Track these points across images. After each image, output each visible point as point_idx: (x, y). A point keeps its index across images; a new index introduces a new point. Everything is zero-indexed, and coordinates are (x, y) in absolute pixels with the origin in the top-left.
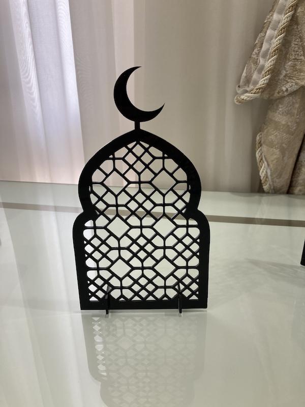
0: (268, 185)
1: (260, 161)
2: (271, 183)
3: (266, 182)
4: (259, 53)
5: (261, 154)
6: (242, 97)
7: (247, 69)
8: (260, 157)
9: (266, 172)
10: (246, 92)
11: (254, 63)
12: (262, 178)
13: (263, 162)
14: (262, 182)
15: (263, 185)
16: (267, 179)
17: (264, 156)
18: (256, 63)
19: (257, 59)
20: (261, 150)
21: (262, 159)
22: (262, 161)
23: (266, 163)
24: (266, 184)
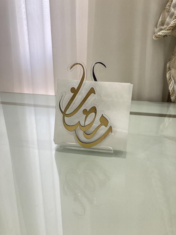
0: (174, 96)
1: (169, 80)
3: (173, 94)
4: (170, 5)
5: (170, 75)
6: (159, 34)
7: (162, 16)
8: (169, 77)
9: (174, 87)
10: (162, 30)
11: (167, 12)
12: (170, 91)
14: (170, 94)
15: (171, 96)
16: (174, 92)
18: (169, 11)
20: (170, 72)
23: (173, 80)
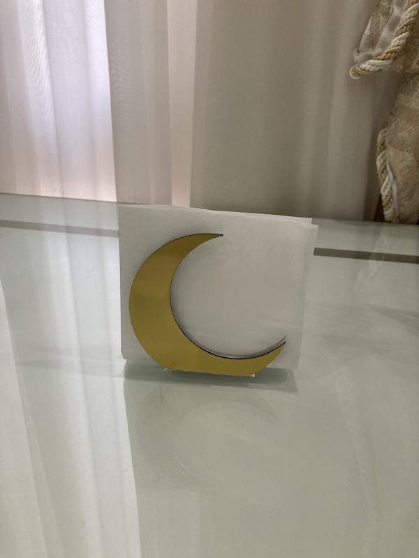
1: (383, 172)
2: (397, 207)
3: (389, 204)
5: (384, 162)
6: (363, 66)
7: (372, 24)
8: (382, 164)
9: (391, 188)
10: (370, 57)
11: (384, 15)
13: (387, 173)
15: (384, 209)
16: (391, 200)
17: (390, 163)
18: (387, 14)
19: (390, 8)
20: (384, 154)
21: (385, 169)
22: (385, 172)
23: (391, 174)
24: (390, 207)
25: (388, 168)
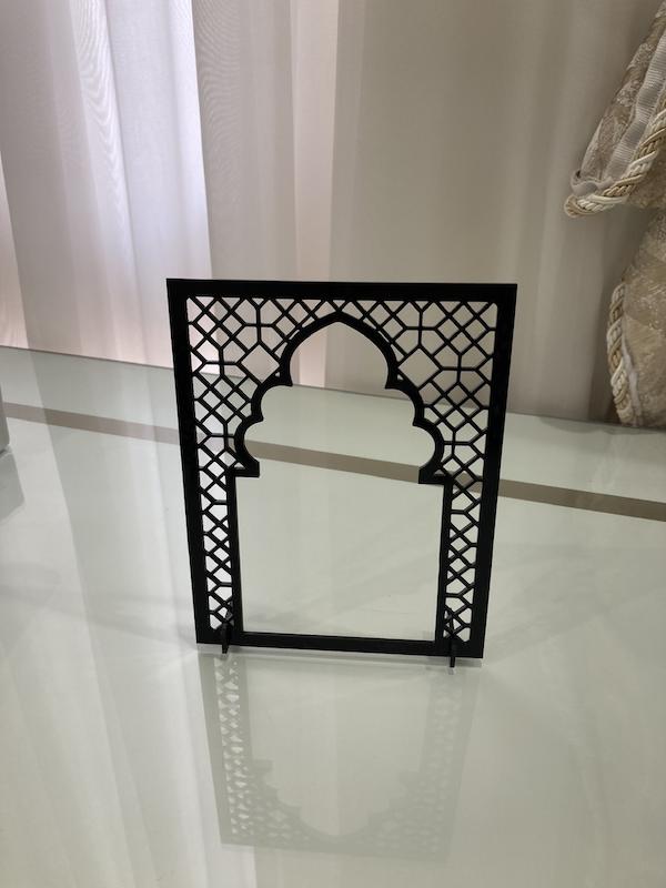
1: (615, 353)
2: (637, 404)
3: (624, 402)
4: (635, 92)
5: (619, 336)
9: (627, 379)
10: (594, 189)
11: (620, 119)
12: (615, 392)
13: (622, 355)
14: (616, 400)
15: (618, 407)
16: (628, 396)
19: (630, 108)
20: (619, 326)
21: (619, 348)
22: (618, 353)
24: (625, 407)
25: (624, 348)
